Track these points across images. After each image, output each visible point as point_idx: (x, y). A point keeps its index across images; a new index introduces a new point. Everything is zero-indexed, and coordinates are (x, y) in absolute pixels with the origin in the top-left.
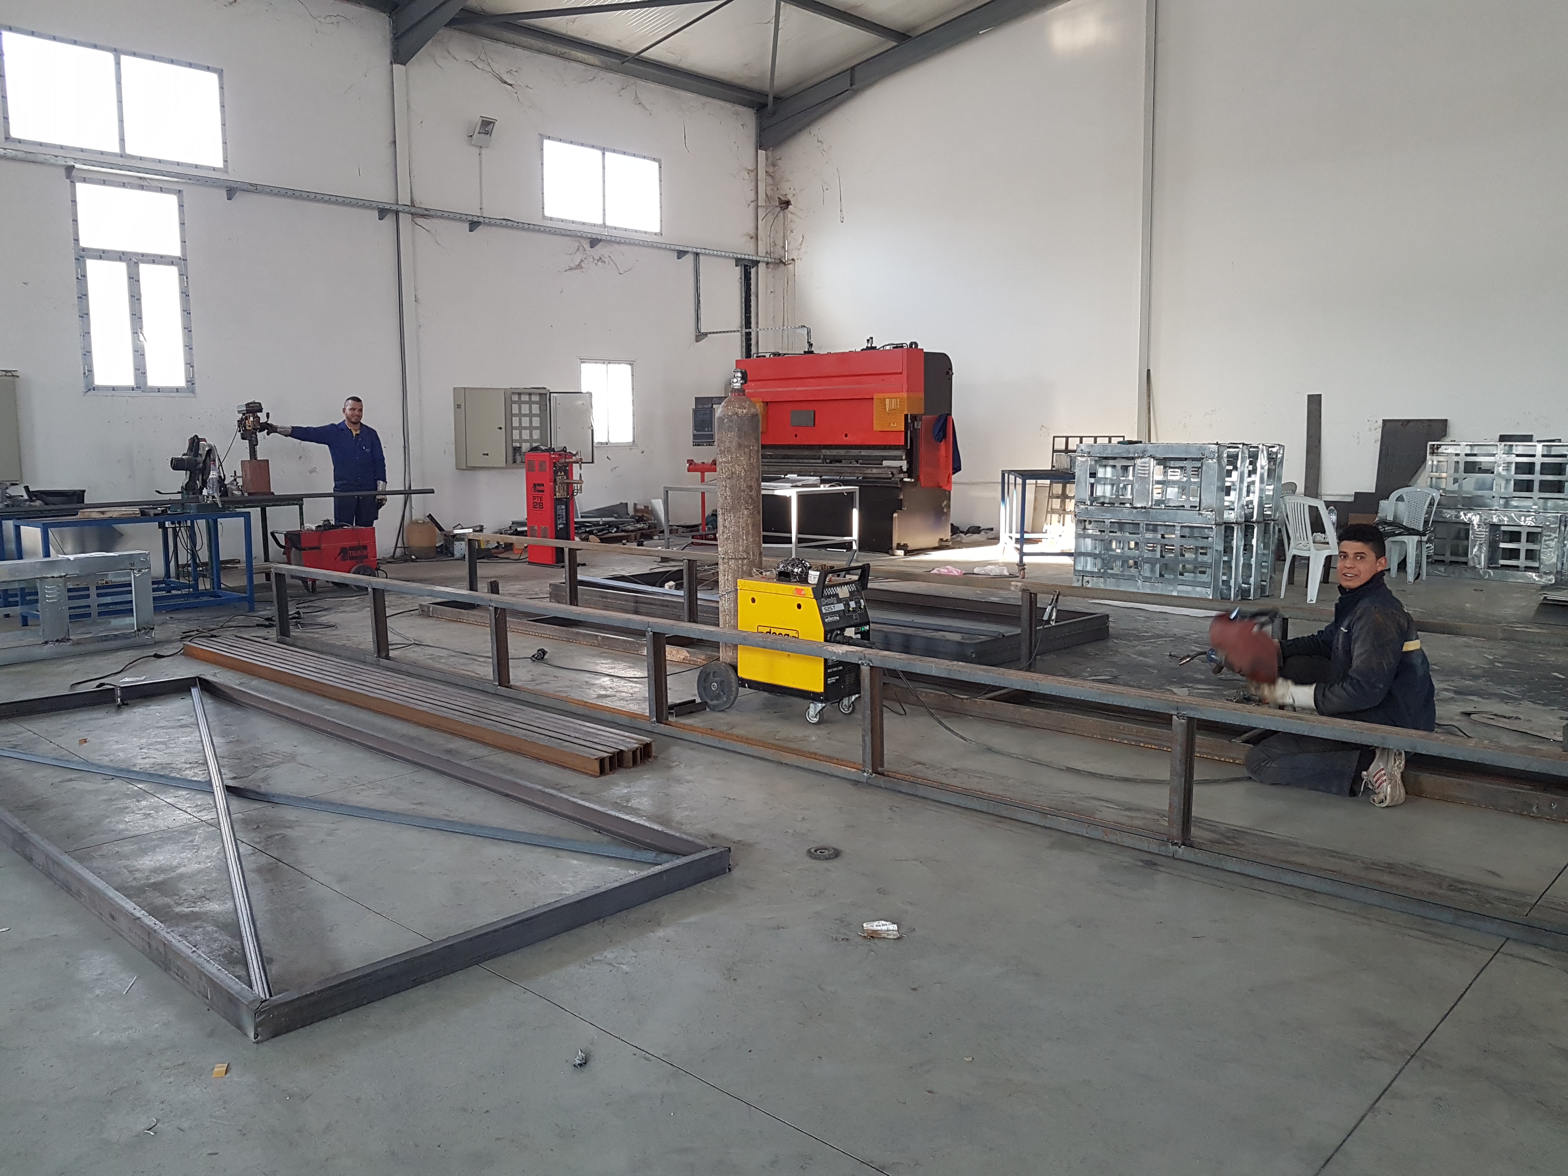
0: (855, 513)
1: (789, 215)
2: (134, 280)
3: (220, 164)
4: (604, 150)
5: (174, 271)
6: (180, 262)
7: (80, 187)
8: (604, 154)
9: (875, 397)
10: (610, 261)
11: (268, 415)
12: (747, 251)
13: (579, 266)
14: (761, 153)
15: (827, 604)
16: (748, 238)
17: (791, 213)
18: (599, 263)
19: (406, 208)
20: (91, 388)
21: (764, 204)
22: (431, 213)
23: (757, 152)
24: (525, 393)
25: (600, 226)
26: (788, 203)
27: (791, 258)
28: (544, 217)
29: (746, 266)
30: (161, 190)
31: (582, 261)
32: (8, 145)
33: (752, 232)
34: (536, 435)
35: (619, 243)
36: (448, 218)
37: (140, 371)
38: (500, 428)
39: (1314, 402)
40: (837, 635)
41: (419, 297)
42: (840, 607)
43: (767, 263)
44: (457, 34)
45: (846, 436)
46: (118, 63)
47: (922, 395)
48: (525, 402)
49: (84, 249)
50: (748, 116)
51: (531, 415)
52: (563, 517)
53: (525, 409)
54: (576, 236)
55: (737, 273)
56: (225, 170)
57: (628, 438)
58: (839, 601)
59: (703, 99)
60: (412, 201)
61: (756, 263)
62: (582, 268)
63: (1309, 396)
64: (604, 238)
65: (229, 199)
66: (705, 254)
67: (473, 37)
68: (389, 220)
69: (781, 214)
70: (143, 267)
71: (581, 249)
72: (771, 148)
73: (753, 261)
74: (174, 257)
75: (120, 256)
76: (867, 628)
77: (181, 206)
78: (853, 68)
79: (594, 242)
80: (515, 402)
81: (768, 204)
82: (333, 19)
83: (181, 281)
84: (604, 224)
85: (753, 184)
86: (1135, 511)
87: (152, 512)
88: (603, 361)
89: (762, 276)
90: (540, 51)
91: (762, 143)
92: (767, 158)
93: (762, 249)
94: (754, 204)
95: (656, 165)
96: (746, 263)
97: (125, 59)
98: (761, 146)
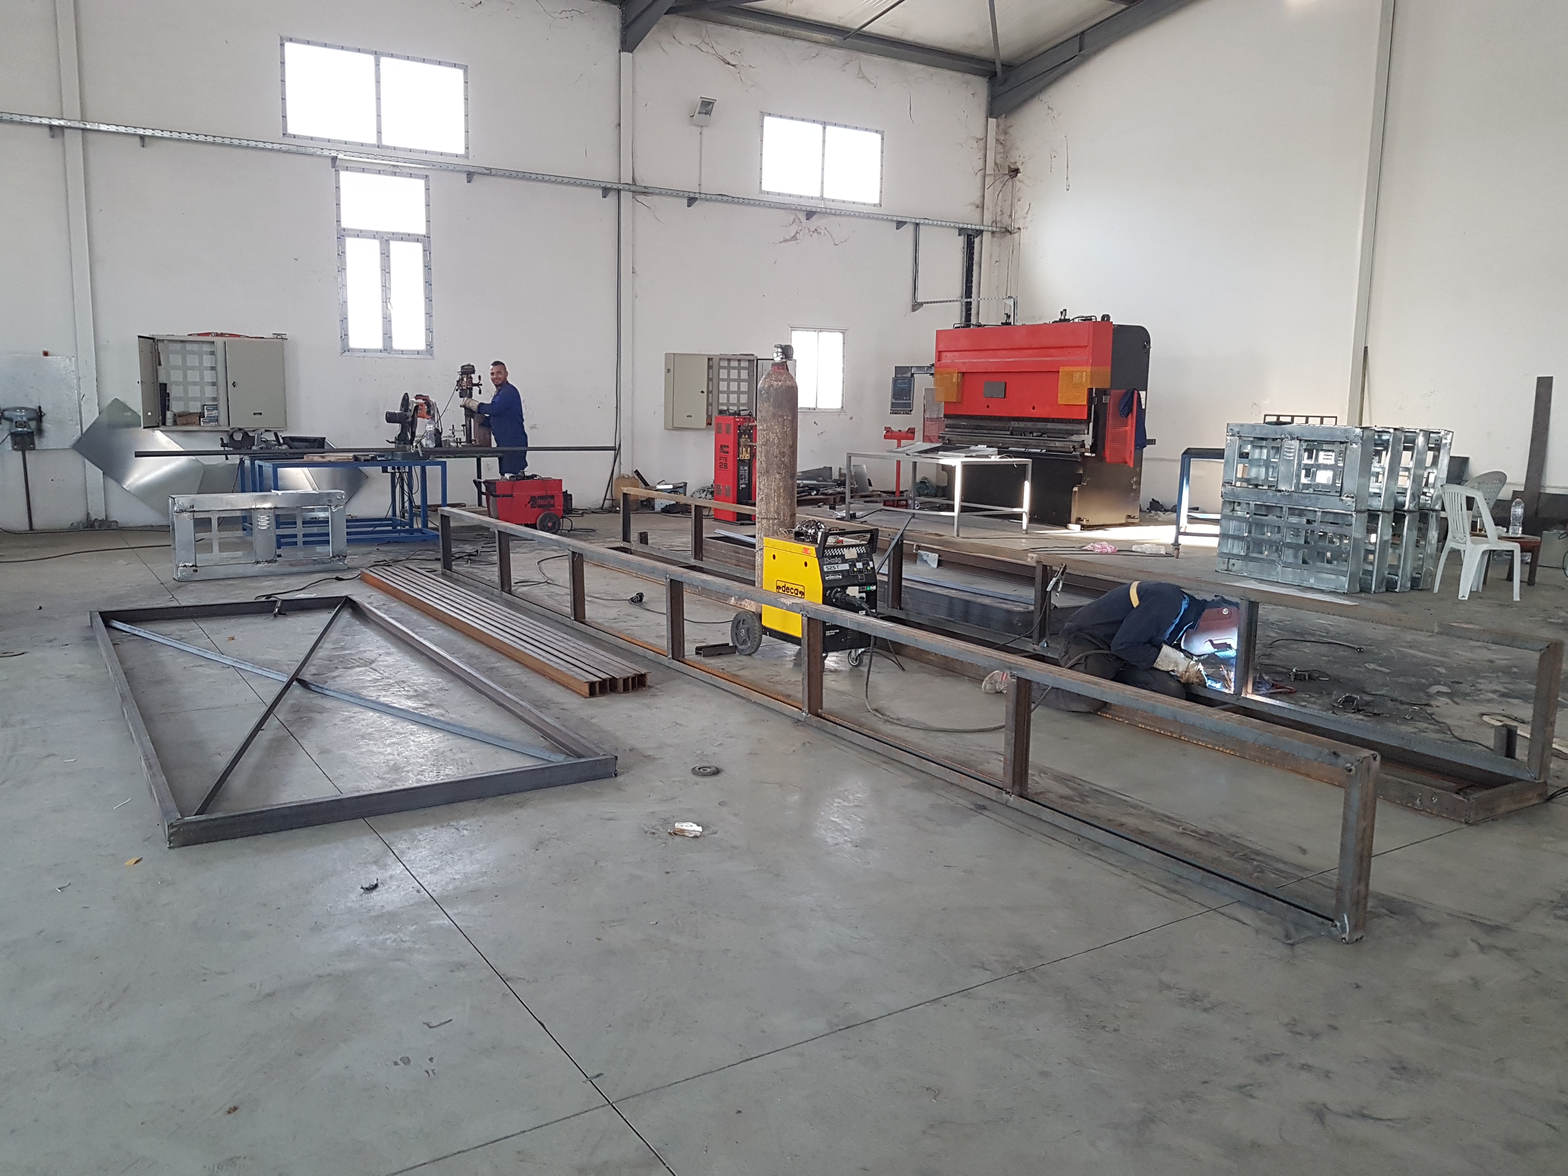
0: (1027, 486)
1: (1017, 183)
2: (385, 255)
3: (461, 151)
4: (825, 124)
5: (419, 247)
6: (425, 240)
7: (343, 174)
8: (824, 128)
9: (1061, 370)
10: (826, 232)
11: (480, 377)
12: (972, 221)
13: (794, 238)
14: (992, 121)
15: (830, 564)
16: (974, 207)
17: (1020, 181)
18: (815, 234)
19: (627, 187)
20: (346, 349)
21: (992, 172)
22: (650, 190)
23: (987, 120)
24: (734, 360)
25: (817, 198)
26: (1017, 171)
27: (1017, 227)
28: (761, 192)
29: (969, 236)
30: (411, 176)
31: (797, 232)
32: (287, 140)
33: (978, 202)
34: (744, 399)
35: (835, 215)
36: (668, 195)
37: (387, 336)
38: (703, 392)
39: (1544, 385)
40: (837, 592)
41: (637, 269)
42: (846, 567)
43: (993, 233)
44: (682, 20)
45: (1034, 408)
46: (377, 65)
47: (1108, 369)
48: (734, 368)
49: (344, 230)
50: (980, 85)
51: (739, 380)
52: (745, 478)
53: (734, 374)
54: (792, 209)
55: (961, 242)
56: (466, 156)
57: (838, 405)
58: (844, 561)
59: (932, 70)
60: (633, 180)
61: (980, 232)
62: (796, 239)
63: (1538, 378)
64: (819, 210)
65: (469, 182)
66: (924, 224)
67: (699, 22)
68: (612, 198)
69: (1010, 183)
70: (394, 245)
71: (797, 221)
72: (1004, 116)
73: (977, 231)
74: (419, 235)
75: (375, 235)
76: (874, 588)
77: (427, 189)
78: (1083, 33)
79: (810, 214)
80: (724, 368)
81: (997, 172)
82: (568, 14)
83: (425, 256)
84: (822, 196)
85: (982, 152)
86: (1279, 494)
87: (363, 458)
88: (814, 329)
89: (986, 246)
90: (764, 31)
91: (992, 112)
92: (998, 126)
93: (988, 218)
94: (980, 173)
95: (879, 136)
96: (970, 233)
97: (384, 60)
98: (990, 114)
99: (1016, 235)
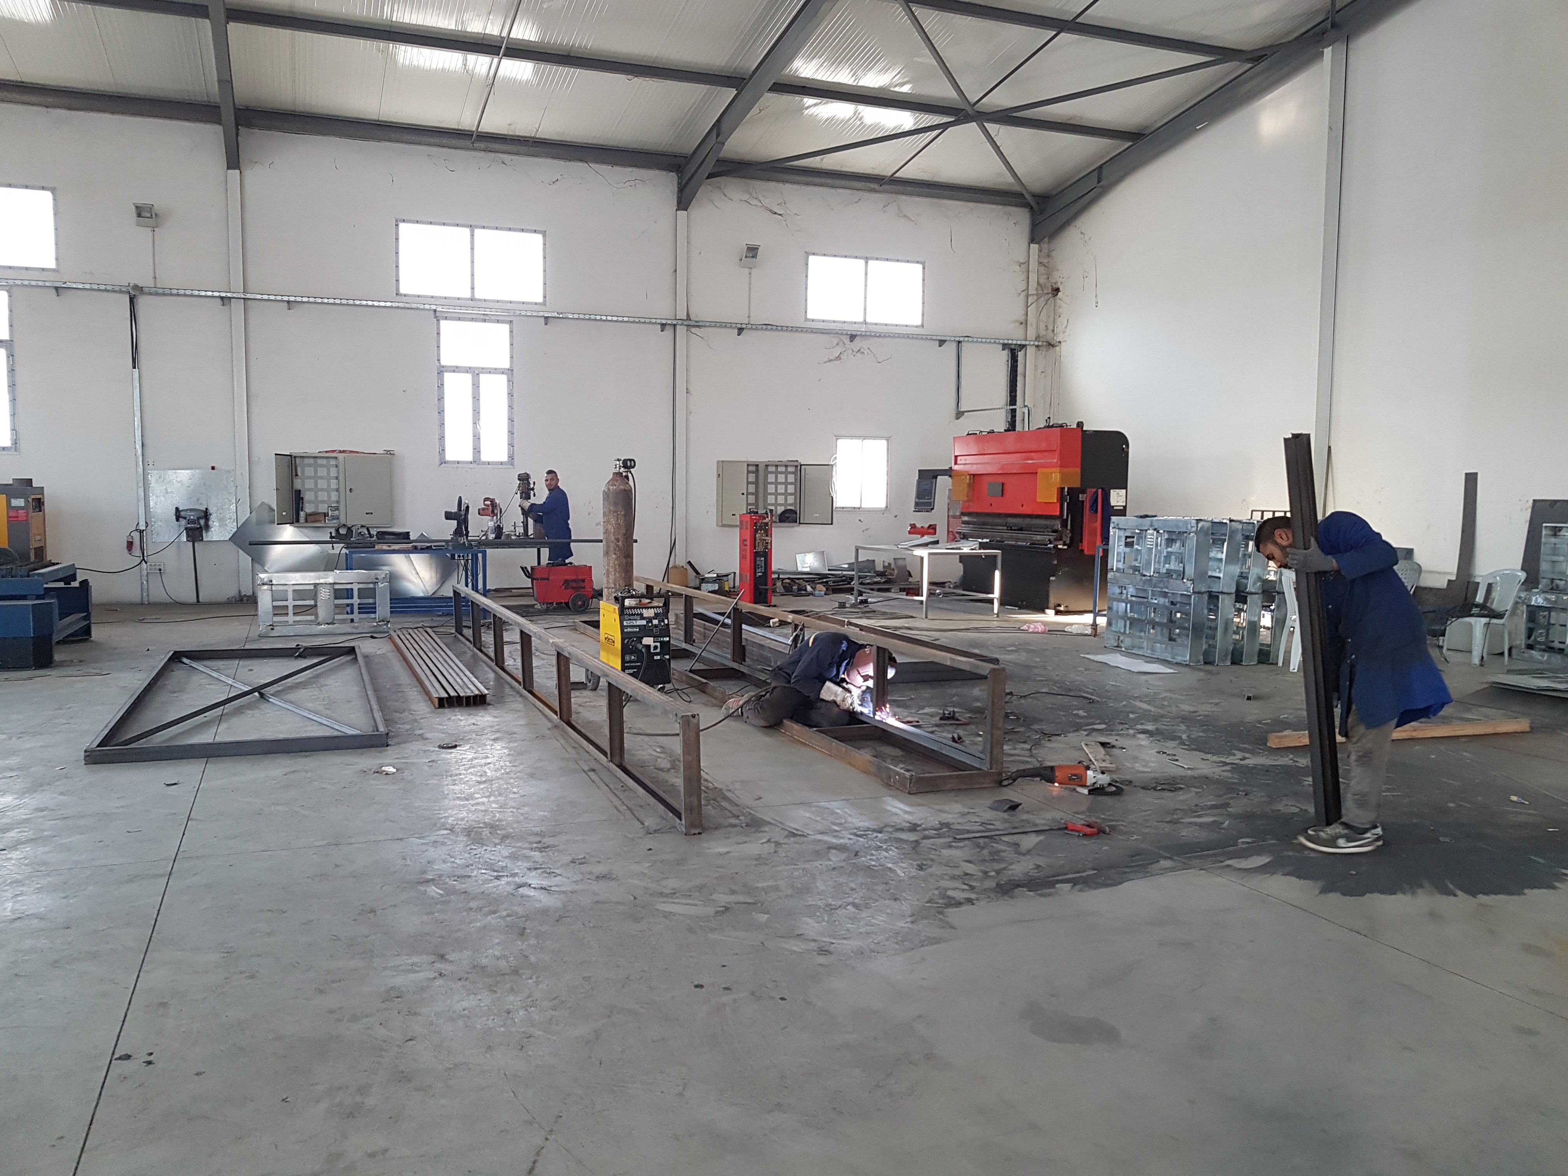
0: (997, 574)
1: (1059, 301)
2: (476, 386)
3: (540, 299)
4: (867, 259)
5: (504, 378)
6: (509, 372)
7: (443, 323)
8: (867, 263)
9: (1039, 471)
10: (869, 352)
12: (1016, 336)
13: (838, 358)
14: (1034, 247)
15: (630, 620)
16: (1017, 324)
17: (1060, 299)
18: (859, 355)
19: (680, 322)
20: (443, 462)
21: (1035, 292)
22: (700, 324)
23: (1029, 246)
24: (781, 466)
25: (860, 323)
26: (1058, 290)
27: (1058, 340)
28: (806, 320)
29: (1012, 350)
30: (498, 321)
31: (841, 353)
32: (399, 298)
33: (1022, 319)
34: (791, 500)
35: (875, 336)
36: (721, 327)
37: (477, 450)
38: (743, 494)
39: (1471, 480)
41: (691, 389)
42: (644, 622)
43: (1037, 346)
45: (1022, 506)
46: (472, 235)
47: (1079, 470)
48: (782, 473)
49: (443, 367)
50: (1021, 215)
51: (786, 484)
52: (762, 567)
53: (781, 478)
54: (837, 333)
55: (1005, 355)
56: (544, 304)
57: (883, 505)
58: (642, 618)
59: (972, 205)
60: (688, 315)
61: (1024, 347)
62: (841, 359)
63: (1466, 474)
64: (859, 333)
65: (546, 324)
66: (968, 342)
67: (747, 181)
68: (669, 332)
69: (1052, 300)
70: (482, 377)
71: (841, 343)
72: (1045, 241)
73: (1020, 345)
74: (505, 369)
75: (467, 370)
77: (511, 332)
78: (1101, 167)
79: (852, 337)
80: (772, 472)
81: (1040, 292)
82: (632, 183)
83: (509, 386)
84: (865, 321)
85: (1025, 275)
86: (1144, 578)
88: (858, 437)
89: (1030, 359)
90: (808, 184)
91: (1034, 238)
92: (1040, 251)
93: (1031, 333)
94: (1024, 293)
95: (920, 267)
96: (1013, 347)
97: (477, 232)
98: (1032, 240)
99: (1057, 348)
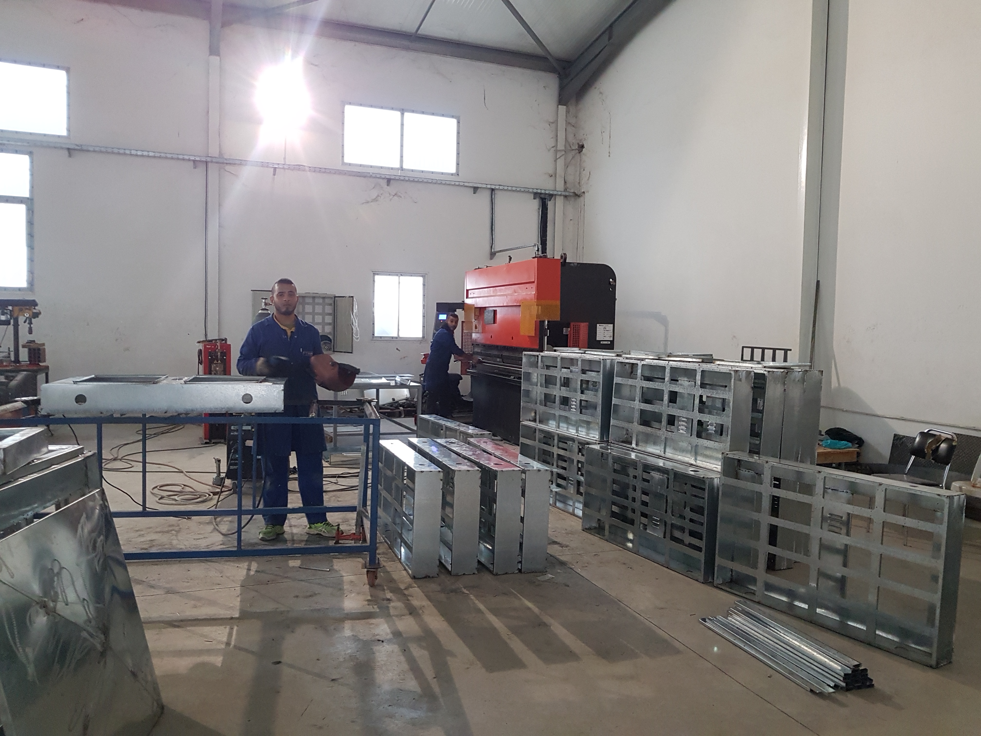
1: (583, 157)
3: (64, 133)
4: (403, 111)
5: (23, 207)
6: (28, 201)
8: (403, 114)
10: (404, 195)
12: (547, 186)
13: (375, 200)
14: (562, 108)
16: (547, 176)
17: (583, 154)
18: (395, 197)
19: (214, 159)
21: (563, 148)
22: (236, 162)
25: (398, 169)
26: (583, 147)
27: (582, 191)
28: (344, 164)
29: (543, 199)
30: (18, 152)
31: (378, 196)
33: (552, 171)
36: (255, 166)
43: (565, 196)
47: (558, 303)
48: (318, 304)
50: (550, 80)
51: (324, 314)
53: (318, 309)
54: (371, 176)
55: (535, 204)
56: (68, 137)
59: (504, 68)
60: (220, 153)
61: (551, 196)
62: (377, 201)
65: (69, 156)
66: (500, 189)
68: (200, 169)
69: (577, 156)
71: (377, 186)
72: (571, 104)
74: (24, 198)
77: (32, 162)
78: (610, 27)
79: (389, 181)
81: (567, 148)
82: (163, 28)
83: (28, 214)
84: (402, 167)
85: (554, 133)
89: (559, 207)
91: (562, 100)
92: (568, 112)
93: (560, 184)
94: (554, 149)
95: (454, 121)
96: (543, 196)
98: (561, 101)
99: (582, 198)
